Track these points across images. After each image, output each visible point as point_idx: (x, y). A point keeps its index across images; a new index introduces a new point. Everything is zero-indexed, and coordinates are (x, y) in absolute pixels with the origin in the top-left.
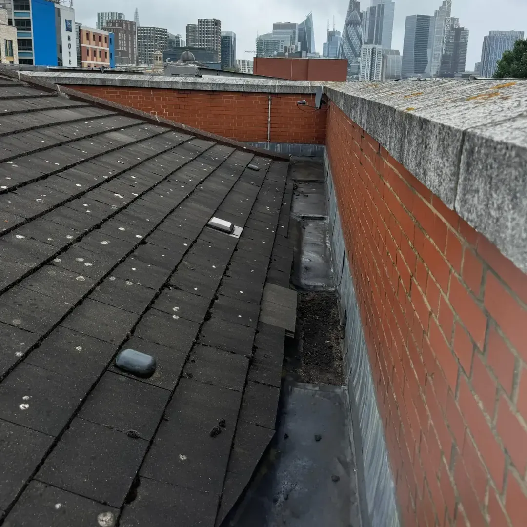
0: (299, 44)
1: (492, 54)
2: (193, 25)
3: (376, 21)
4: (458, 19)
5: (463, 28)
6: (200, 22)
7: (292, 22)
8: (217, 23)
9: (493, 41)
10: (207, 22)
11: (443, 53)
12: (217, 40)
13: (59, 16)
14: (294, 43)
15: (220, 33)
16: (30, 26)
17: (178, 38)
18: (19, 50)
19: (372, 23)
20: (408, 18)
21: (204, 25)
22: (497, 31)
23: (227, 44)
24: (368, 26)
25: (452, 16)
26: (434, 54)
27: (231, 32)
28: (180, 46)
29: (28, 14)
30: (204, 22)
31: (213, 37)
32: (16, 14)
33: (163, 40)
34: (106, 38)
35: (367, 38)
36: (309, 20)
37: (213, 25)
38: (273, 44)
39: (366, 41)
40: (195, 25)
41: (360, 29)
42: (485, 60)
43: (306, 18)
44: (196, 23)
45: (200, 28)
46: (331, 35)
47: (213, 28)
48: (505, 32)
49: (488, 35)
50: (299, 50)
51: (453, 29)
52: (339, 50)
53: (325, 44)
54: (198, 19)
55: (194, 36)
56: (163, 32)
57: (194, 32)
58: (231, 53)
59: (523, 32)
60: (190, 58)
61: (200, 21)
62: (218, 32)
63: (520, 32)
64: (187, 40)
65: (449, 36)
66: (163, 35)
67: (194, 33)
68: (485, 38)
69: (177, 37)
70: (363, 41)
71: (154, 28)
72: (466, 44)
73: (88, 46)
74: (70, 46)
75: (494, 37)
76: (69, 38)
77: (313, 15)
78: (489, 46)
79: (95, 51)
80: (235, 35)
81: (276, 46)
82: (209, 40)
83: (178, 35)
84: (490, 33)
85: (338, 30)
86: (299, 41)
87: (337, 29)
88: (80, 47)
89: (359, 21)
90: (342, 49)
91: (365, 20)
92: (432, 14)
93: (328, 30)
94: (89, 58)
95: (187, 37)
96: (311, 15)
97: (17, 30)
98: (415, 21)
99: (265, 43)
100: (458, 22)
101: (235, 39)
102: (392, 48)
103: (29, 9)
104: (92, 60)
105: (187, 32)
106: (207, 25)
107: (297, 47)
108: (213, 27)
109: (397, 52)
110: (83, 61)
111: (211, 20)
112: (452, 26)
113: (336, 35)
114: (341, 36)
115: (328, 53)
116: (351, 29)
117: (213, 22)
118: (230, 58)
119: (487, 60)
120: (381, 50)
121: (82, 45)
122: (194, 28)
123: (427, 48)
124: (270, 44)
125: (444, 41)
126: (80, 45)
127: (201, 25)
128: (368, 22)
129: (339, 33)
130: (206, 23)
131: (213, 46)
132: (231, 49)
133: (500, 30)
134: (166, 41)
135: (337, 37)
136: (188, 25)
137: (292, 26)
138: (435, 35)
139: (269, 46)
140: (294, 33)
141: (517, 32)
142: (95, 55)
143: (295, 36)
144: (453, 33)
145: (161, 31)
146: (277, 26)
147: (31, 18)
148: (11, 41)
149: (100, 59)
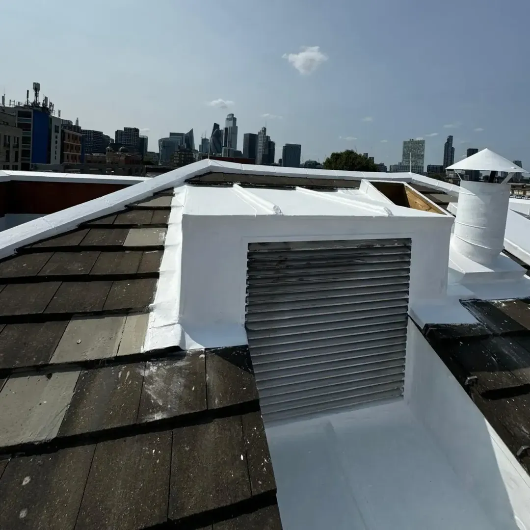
0: (185, 145)
2: (120, 131)
3: (228, 135)
5: (272, 142)
8: (137, 130)
9: (288, 149)
10: (130, 129)
11: (263, 154)
12: (136, 140)
13: (51, 123)
14: (182, 144)
15: (139, 136)
16: (30, 128)
17: (110, 137)
18: (23, 144)
20: (245, 135)
21: (128, 131)
22: (290, 144)
23: (143, 141)
24: (224, 137)
25: (267, 135)
29: (30, 121)
30: (128, 129)
31: (134, 138)
32: (19, 120)
34: (80, 138)
35: (224, 144)
36: (191, 132)
37: (134, 131)
40: (122, 131)
41: (220, 139)
45: (126, 133)
46: (204, 141)
47: (135, 133)
50: (185, 148)
51: (267, 142)
53: (200, 145)
54: (125, 128)
55: (121, 137)
56: (100, 133)
57: (121, 135)
58: (144, 148)
59: (301, 145)
62: (137, 135)
64: (116, 139)
65: (266, 145)
68: (284, 147)
73: (68, 142)
74: (56, 142)
75: (288, 147)
76: (56, 137)
77: (193, 130)
79: (72, 146)
80: (147, 137)
81: (174, 145)
82: (131, 140)
83: (109, 135)
84: (286, 144)
86: (185, 143)
87: (207, 138)
88: (63, 143)
89: (219, 135)
91: (222, 134)
92: (257, 134)
93: (202, 138)
94: (68, 150)
95: (116, 137)
97: (24, 130)
98: (248, 137)
100: (270, 138)
102: (237, 150)
103: (31, 117)
104: (70, 152)
105: (116, 134)
106: (130, 131)
107: (184, 146)
109: (240, 152)
110: (64, 152)
111: (133, 128)
112: (267, 140)
114: (209, 142)
115: (202, 150)
116: (215, 138)
121: (65, 142)
124: (170, 144)
127: (126, 131)
128: (224, 135)
129: (208, 140)
132: (144, 146)
135: (207, 142)
136: (117, 130)
137: (182, 134)
140: (183, 138)
142: (72, 149)
143: (183, 140)
144: (268, 144)
145: (98, 133)
146: (171, 134)
147: (32, 123)
148: (18, 138)
149: (75, 151)
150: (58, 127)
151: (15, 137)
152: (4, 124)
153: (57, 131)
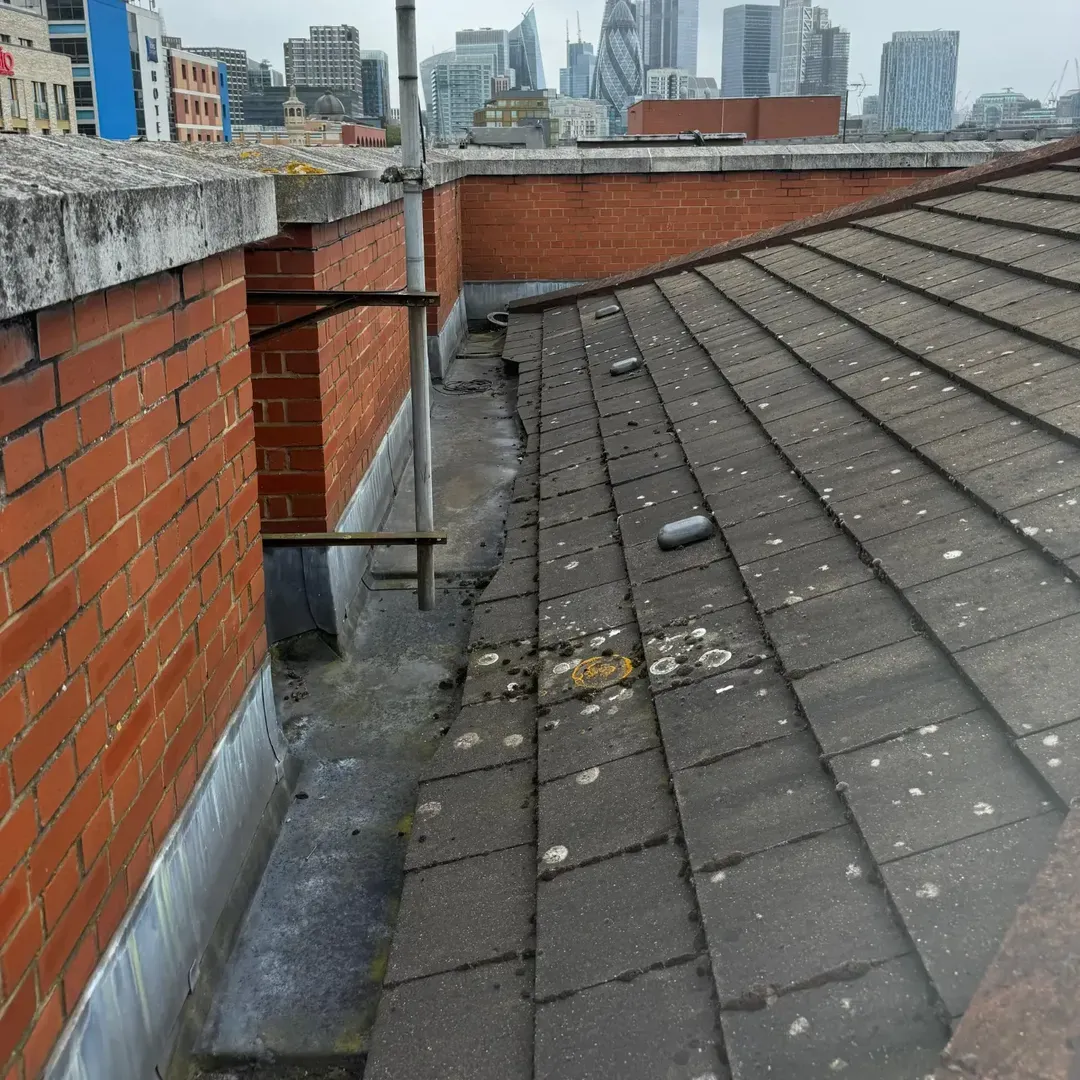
0: (512, 72)
1: (899, 79)
2: (300, 40)
3: (663, 21)
4: (826, 11)
5: (837, 29)
6: (315, 33)
7: (495, 27)
9: (901, 51)
10: (330, 33)
11: (802, 81)
12: (352, 69)
13: (135, 28)
14: (502, 70)
15: (358, 53)
16: (87, 54)
17: (267, 67)
18: (77, 105)
19: (656, 24)
20: (729, 13)
21: (323, 39)
22: (909, 32)
24: (647, 32)
25: (814, 5)
26: (784, 83)
27: (380, 52)
28: (272, 85)
29: (81, 28)
30: (323, 33)
31: (345, 63)
32: (53, 28)
33: (239, 75)
34: (213, 73)
35: (647, 55)
36: (527, 25)
37: (343, 39)
38: (468, 74)
39: (647, 63)
40: (305, 40)
41: (635, 39)
42: (887, 90)
43: (523, 18)
44: (308, 37)
45: (316, 45)
46: (575, 51)
47: (344, 45)
48: (923, 33)
49: (890, 40)
50: (513, 84)
51: (818, 31)
52: (595, 81)
53: (562, 70)
54: (311, 28)
55: (304, 63)
56: (237, 56)
57: (303, 54)
58: (380, 96)
59: (958, 33)
60: (336, 110)
61: (314, 31)
62: (354, 52)
63: (952, 33)
64: (287, 71)
65: (811, 45)
66: (238, 62)
67: (303, 57)
68: (886, 47)
69: (264, 66)
70: (641, 62)
71: (218, 49)
72: (845, 60)
73: (185, 92)
74: (156, 93)
75: (902, 44)
76: (154, 77)
78: (895, 63)
79: (197, 102)
80: (386, 57)
81: (475, 78)
82: (336, 69)
83: (265, 61)
84: (894, 36)
85: (587, 42)
86: (512, 66)
87: (585, 39)
88: (173, 95)
89: (630, 22)
90: (601, 79)
91: (641, 19)
93: (568, 41)
94: (189, 117)
95: (287, 66)
96: (533, 10)
97: (73, 62)
98: (743, 17)
99: (451, 72)
100: (826, 16)
101: (386, 64)
102: (698, 75)
103: (83, 18)
104: (194, 123)
105: (286, 54)
106: (330, 39)
107: (508, 77)
108: (342, 42)
109: (711, 82)
110: (179, 125)
111: (338, 28)
112: (816, 25)
113: (585, 53)
114: (595, 53)
115: (571, 90)
116: (616, 39)
117: (343, 33)
118: (381, 105)
119: (892, 90)
120: (687, 80)
121: (176, 90)
122: (302, 45)
123: (768, 71)
124: (461, 73)
125: (802, 57)
126: (171, 90)
127: (316, 39)
128: (647, 23)
129: (590, 47)
130: (328, 36)
131: (346, 81)
132: (380, 88)
133: (913, 30)
134: (244, 75)
135: (588, 56)
136: (290, 40)
137: (496, 36)
138: (784, 45)
139: (461, 78)
140: (501, 48)
141: (946, 32)
142: (198, 111)
143: (503, 56)
144: (819, 38)
145: (233, 56)
146: (463, 38)
147: (87, 35)
148: (64, 87)
149: (206, 119)
150: (154, 41)
151: (55, 86)
152: (21, 46)
153: (153, 58)
